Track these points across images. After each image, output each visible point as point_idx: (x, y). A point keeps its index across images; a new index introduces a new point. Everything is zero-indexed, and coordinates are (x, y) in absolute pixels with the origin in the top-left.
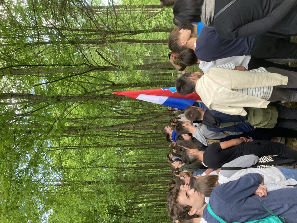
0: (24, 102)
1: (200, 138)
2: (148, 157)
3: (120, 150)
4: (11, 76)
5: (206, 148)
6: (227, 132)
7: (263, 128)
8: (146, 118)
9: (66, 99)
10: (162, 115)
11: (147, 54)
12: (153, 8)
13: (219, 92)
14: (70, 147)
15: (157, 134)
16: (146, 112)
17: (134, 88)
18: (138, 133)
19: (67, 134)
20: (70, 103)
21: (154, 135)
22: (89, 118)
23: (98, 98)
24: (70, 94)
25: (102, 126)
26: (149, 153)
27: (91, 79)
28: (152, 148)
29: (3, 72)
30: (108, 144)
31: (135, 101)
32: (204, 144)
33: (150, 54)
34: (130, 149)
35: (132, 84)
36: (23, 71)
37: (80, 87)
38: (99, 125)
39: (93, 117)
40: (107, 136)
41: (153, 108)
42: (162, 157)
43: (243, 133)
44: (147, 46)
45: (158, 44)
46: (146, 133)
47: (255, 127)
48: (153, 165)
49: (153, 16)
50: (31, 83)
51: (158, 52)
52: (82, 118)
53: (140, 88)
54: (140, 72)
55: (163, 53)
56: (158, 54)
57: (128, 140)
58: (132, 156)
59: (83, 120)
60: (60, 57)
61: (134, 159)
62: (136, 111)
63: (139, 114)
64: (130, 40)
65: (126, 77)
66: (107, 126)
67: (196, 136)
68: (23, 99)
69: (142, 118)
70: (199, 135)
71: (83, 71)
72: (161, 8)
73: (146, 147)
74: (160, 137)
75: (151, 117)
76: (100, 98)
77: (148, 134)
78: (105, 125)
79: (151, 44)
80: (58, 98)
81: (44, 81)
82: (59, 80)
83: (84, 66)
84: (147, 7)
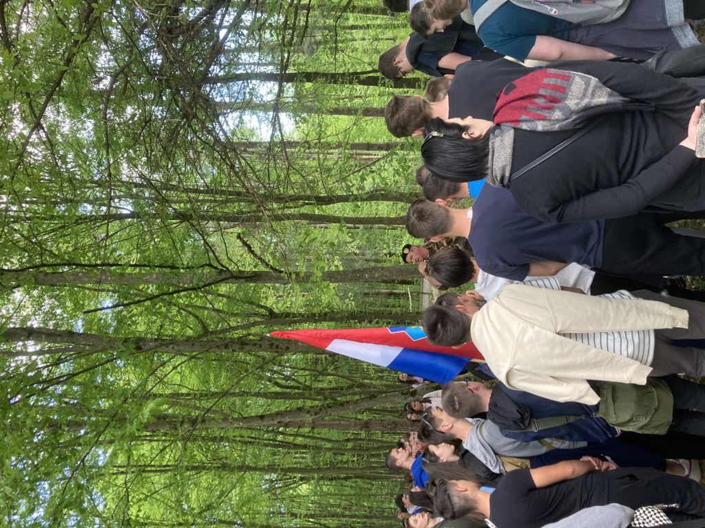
0: (57, 351)
1: (482, 453)
2: (345, 500)
3: (276, 480)
4: (35, 288)
5: (497, 480)
6: (548, 440)
7: (640, 432)
8: (343, 399)
9: (157, 347)
10: (385, 392)
11: (352, 247)
12: (368, 149)
13: (526, 339)
14: (154, 466)
15: (369, 440)
16: (344, 383)
17: (318, 324)
18: (323, 437)
19: (148, 434)
20: (165, 357)
21: (364, 444)
22: (206, 395)
23: (232, 346)
24: (167, 336)
25: (236, 416)
26: (348, 491)
27: (220, 302)
28: (355, 477)
29: (17, 278)
30: (247, 463)
31: (318, 356)
32: (491, 468)
33: (358, 248)
34: (302, 479)
35: (314, 315)
36: (65, 278)
37: (191, 319)
38: (228, 412)
39: (217, 393)
40: (246, 443)
41: (361, 373)
42: (380, 504)
43: (588, 444)
44: (352, 230)
45: (377, 226)
46: (342, 437)
47: (618, 430)
48: (358, 523)
49: (368, 166)
50: (78, 306)
51: (377, 245)
52: (188, 395)
53: (333, 324)
54: (334, 288)
55: (389, 247)
56: (376, 248)
57: (297, 455)
58: (304, 496)
59: (190, 399)
60: (151, 247)
61: (310, 505)
62: (319, 381)
63: (327, 389)
64: (315, 215)
65: (301, 298)
66: (246, 416)
67: (472, 447)
68: (55, 342)
69: (335, 400)
70: (478, 445)
71: (202, 282)
72: (386, 150)
73: (342, 476)
74: (378, 448)
75: (357, 397)
76: (236, 347)
77: (348, 440)
78: (243, 413)
79: (361, 226)
80: (138, 343)
81: (108, 303)
82: (144, 301)
83: (207, 270)
84: (355, 146)
